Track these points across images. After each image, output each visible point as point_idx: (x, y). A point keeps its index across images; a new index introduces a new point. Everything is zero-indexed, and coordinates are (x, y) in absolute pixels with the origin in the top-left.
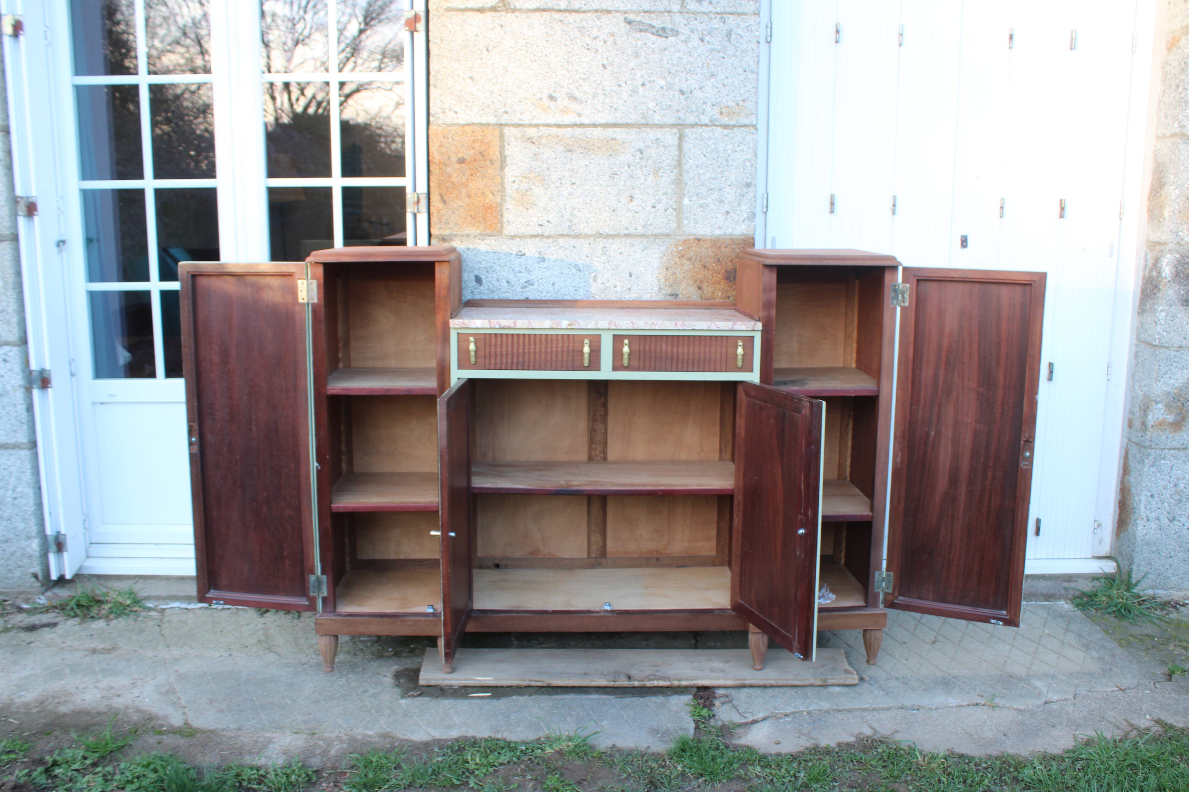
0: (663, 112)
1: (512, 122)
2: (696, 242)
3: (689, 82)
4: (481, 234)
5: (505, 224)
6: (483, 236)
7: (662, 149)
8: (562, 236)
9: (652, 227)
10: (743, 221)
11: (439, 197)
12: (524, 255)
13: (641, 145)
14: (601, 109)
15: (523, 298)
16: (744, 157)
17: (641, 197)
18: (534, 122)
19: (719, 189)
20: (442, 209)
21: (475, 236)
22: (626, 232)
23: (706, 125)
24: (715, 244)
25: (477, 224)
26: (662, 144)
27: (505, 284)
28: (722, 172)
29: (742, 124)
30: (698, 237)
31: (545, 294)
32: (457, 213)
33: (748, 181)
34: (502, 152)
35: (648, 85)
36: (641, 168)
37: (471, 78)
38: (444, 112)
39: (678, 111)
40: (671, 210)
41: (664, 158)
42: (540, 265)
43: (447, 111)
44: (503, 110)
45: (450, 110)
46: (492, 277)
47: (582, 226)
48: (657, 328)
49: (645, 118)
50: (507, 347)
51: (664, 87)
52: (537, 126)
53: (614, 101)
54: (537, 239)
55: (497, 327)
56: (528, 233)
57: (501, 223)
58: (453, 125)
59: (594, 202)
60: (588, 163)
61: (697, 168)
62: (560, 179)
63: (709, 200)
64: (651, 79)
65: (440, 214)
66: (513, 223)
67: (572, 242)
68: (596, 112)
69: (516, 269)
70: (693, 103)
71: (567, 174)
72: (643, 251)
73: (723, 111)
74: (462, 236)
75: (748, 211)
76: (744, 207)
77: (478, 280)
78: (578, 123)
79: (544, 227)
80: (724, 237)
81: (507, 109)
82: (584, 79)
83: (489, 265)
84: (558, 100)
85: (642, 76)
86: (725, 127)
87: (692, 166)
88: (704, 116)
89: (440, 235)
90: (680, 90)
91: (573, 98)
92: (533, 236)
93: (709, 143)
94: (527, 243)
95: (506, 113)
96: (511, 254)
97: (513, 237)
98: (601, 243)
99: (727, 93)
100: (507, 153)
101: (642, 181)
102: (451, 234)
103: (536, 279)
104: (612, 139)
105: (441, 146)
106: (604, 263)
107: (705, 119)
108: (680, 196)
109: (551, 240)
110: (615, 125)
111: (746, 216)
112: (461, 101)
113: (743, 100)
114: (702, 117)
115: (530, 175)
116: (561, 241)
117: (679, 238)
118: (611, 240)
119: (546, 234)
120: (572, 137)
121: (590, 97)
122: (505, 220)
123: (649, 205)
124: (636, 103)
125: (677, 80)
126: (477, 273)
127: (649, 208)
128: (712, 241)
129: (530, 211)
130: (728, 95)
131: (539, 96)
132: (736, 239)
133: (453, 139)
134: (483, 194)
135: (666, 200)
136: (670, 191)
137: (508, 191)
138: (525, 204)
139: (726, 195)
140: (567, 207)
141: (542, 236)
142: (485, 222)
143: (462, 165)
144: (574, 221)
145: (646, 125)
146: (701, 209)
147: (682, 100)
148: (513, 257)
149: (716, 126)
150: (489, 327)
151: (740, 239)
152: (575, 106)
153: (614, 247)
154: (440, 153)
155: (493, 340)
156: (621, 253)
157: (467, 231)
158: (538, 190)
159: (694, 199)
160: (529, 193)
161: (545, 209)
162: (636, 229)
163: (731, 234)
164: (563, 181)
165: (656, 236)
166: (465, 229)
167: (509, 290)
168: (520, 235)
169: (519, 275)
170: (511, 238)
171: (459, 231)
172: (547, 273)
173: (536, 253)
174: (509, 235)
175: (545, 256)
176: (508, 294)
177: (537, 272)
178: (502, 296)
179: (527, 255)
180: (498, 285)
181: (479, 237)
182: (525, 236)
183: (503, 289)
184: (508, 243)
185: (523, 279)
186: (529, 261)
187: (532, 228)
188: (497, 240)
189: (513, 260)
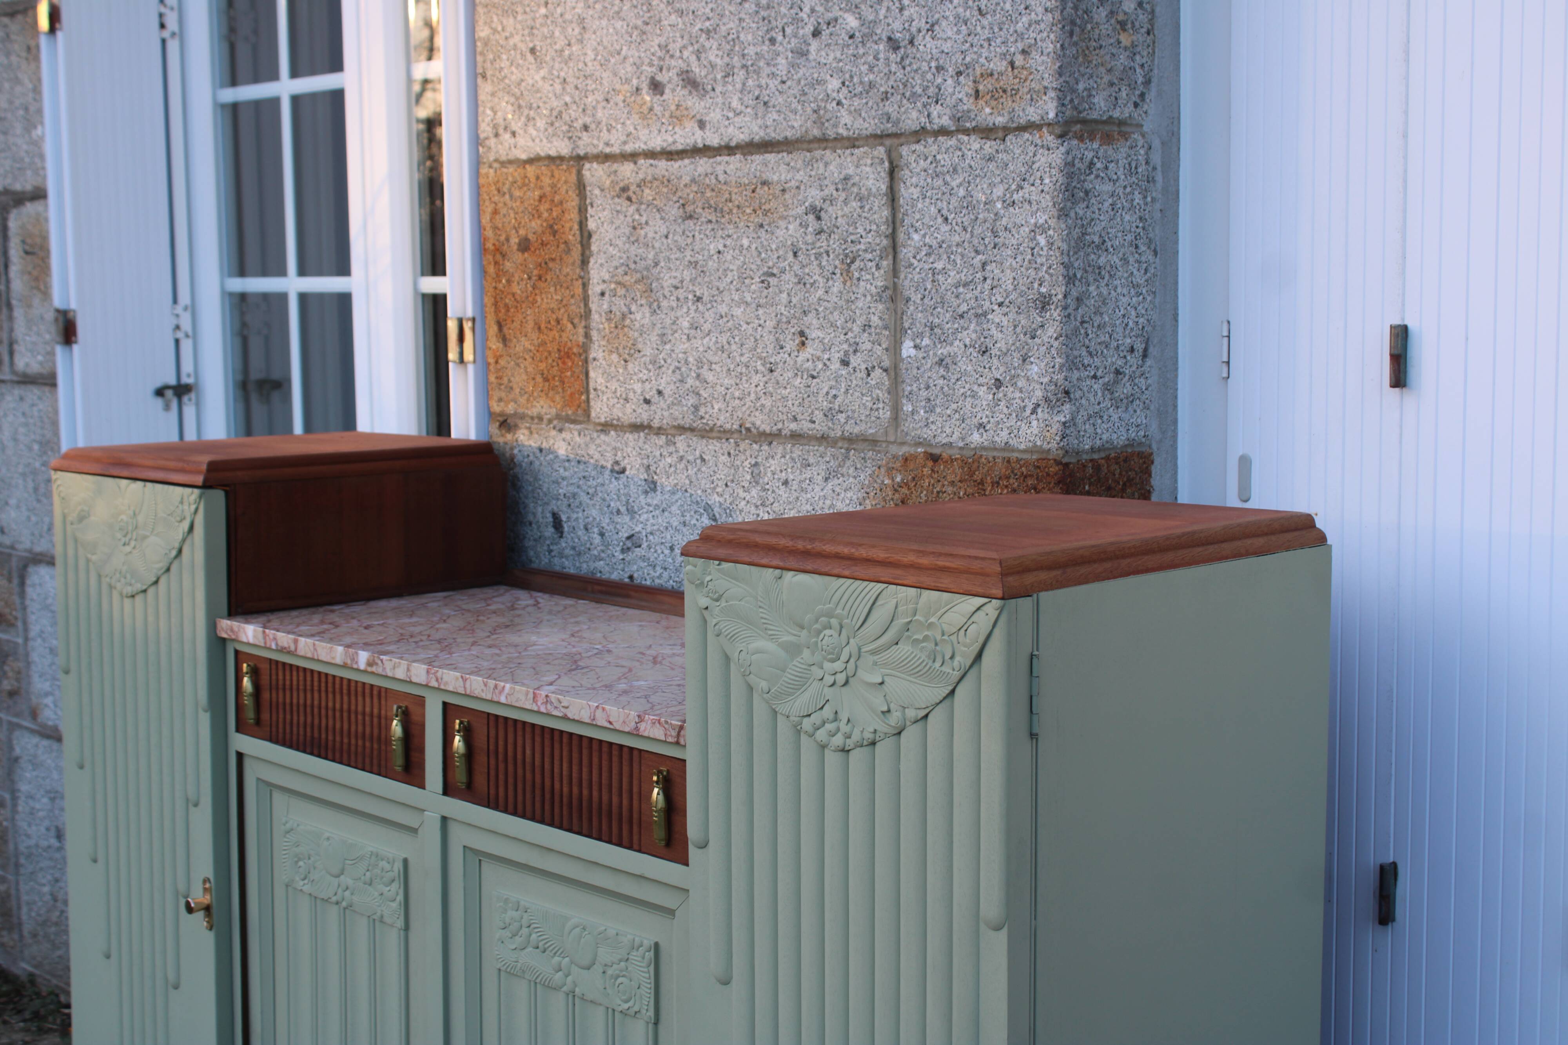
0: (856, 102)
1: (595, 151)
2: (930, 464)
3: (906, 13)
4: (558, 417)
5: (592, 395)
6: (562, 421)
7: (855, 204)
8: (682, 429)
9: (842, 417)
10: (1034, 411)
11: (495, 328)
12: (623, 471)
13: (814, 195)
14: (740, 108)
15: (625, 579)
16: (1033, 221)
17: (820, 334)
18: (629, 148)
19: (977, 316)
20: (501, 356)
22: (793, 426)
23: (943, 132)
24: (971, 474)
25: (551, 393)
26: (855, 190)
27: (597, 539)
28: (984, 265)
29: (1023, 121)
30: (936, 451)
31: (659, 570)
32: (522, 366)
33: (1043, 290)
34: (582, 224)
35: (825, 33)
36: (818, 256)
37: (533, 51)
38: (497, 135)
39: (885, 97)
40: (877, 373)
41: (860, 230)
42: (649, 499)
43: (501, 131)
44: (580, 122)
45: (506, 128)
46: (577, 519)
47: (716, 407)
48: (503, 700)
49: (819, 122)
51: (857, 34)
52: (633, 157)
53: (763, 82)
54: (642, 435)
56: (627, 420)
57: (588, 392)
58: (510, 162)
59: (734, 347)
60: (721, 248)
61: (928, 255)
62: (676, 288)
63: (956, 347)
64: (829, 16)
65: (499, 367)
66: (603, 392)
67: (701, 446)
68: (731, 115)
69: (612, 504)
70: (916, 71)
71: (687, 275)
72: (827, 479)
73: (981, 87)
74: (532, 418)
75: (1045, 380)
76: (1035, 368)
77: (557, 524)
78: (700, 145)
79: (653, 407)
80: (990, 454)
81: (588, 120)
82: (708, 32)
83: (572, 489)
84: (667, 91)
85: (813, 10)
86: (987, 132)
87: (918, 250)
88: (938, 107)
89: (499, 415)
90: (890, 39)
91: (690, 82)
92: (636, 427)
93: (954, 184)
94: (627, 444)
95: (586, 128)
96: (603, 467)
97: (606, 427)
98: (750, 451)
99: (986, 33)
100: (591, 225)
101: (820, 292)
102: (515, 414)
103: (644, 534)
104: (764, 183)
105: (495, 212)
106: (757, 507)
107: (941, 117)
108: (897, 333)
109: (664, 439)
110: (765, 146)
111: (1039, 394)
112: (520, 107)
113: (1024, 52)
114: (935, 110)
115: (627, 278)
116: (681, 442)
117: (894, 449)
118: (765, 447)
119: (656, 424)
120: (693, 181)
121: (719, 77)
122: (592, 385)
123: (836, 356)
124: (803, 83)
125: (883, 12)
126: (553, 506)
127: (835, 365)
128: (964, 462)
129: (630, 366)
130: (989, 40)
131: (635, 82)
132: (1018, 460)
133: (511, 196)
134: (558, 321)
135: (868, 346)
136: (875, 320)
137: (595, 316)
138: (621, 350)
139: (994, 331)
140: (691, 359)
141: (650, 427)
142: (563, 389)
143: (526, 255)
144: (702, 392)
145: (823, 141)
146: (942, 371)
147: (893, 67)
148: (607, 475)
149: (967, 132)
151: (1027, 463)
152: (695, 104)
153: (774, 464)
154: (495, 228)
156: (786, 483)
157: (538, 409)
158: (641, 316)
159: (926, 341)
160: (628, 322)
161: (653, 362)
162: (814, 422)
163: (1007, 447)
164: (681, 293)
165: (851, 441)
166: (535, 403)
167: (603, 555)
168: (615, 422)
169: (618, 519)
170: (602, 430)
171: (527, 408)
172: (660, 520)
173: (642, 470)
174: (597, 421)
175: (655, 477)
176: (602, 562)
177: (645, 516)
178: (592, 565)
179: (627, 473)
180: (586, 538)
181: (555, 422)
182: (623, 426)
183: (595, 552)
184: (598, 441)
185: (623, 530)
186: (632, 486)
187: (633, 407)
188: (582, 433)
189: (607, 482)
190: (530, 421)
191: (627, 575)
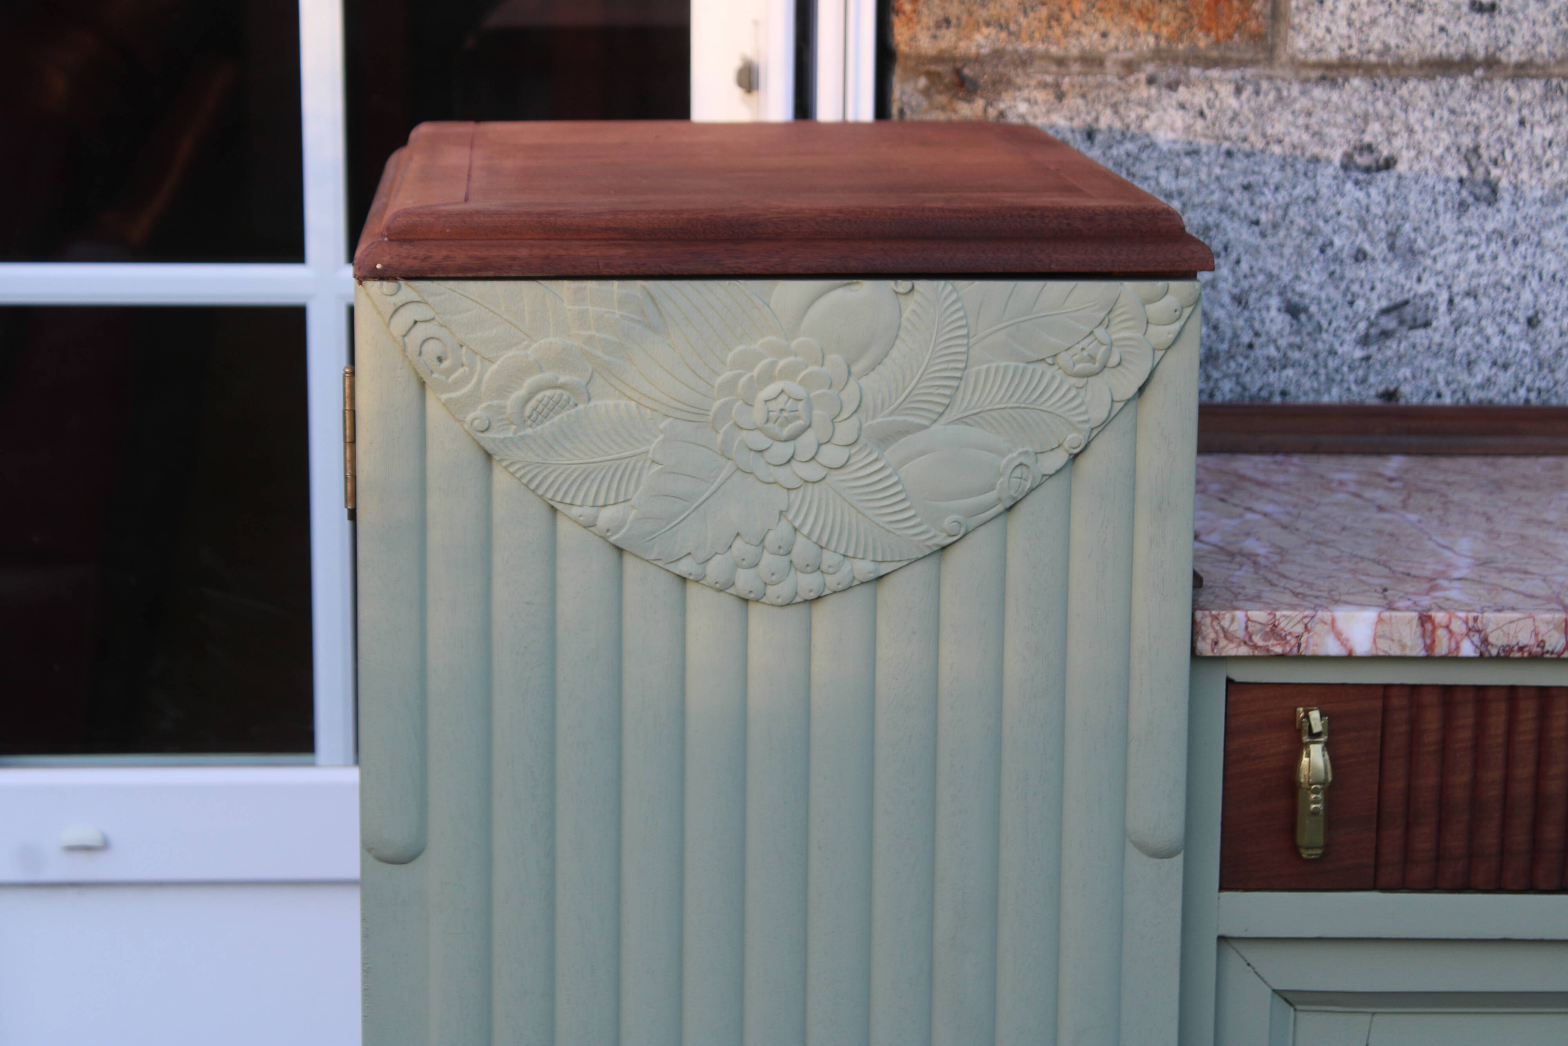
4: (1158, 55)
6: (1175, 64)
12: (1389, 164)
15: (1370, 397)
21: (1130, 67)
27: (1278, 323)
31: (1483, 370)
42: (1470, 221)
50: (1509, 762)
54: (1464, 82)
55: (1467, 649)
56: (1413, 51)
69: (1338, 242)
74: (1061, 62)
79: (1500, 20)
89: (939, 58)
94: (1406, 106)
96: (1316, 160)
97: (1333, 71)
102: (997, 54)
103: (1444, 296)
109: (1537, 87)
119: (1514, 54)
141: (1491, 63)
148: (1326, 177)
150: (1419, 651)
155: (1432, 720)
157: (1090, 39)
166: (1075, 26)
167: (1296, 355)
168: (1373, 58)
169: (1353, 271)
170: (1323, 78)
171: (1045, 39)
172: (1502, 262)
173: (1452, 159)
174: (1313, 57)
175: (1495, 172)
176: (1289, 372)
177: (1453, 259)
178: (1254, 383)
179: (1401, 167)
180: (1241, 322)
181: (1150, 68)
182: (1400, 64)
183: (1272, 351)
184: (1303, 103)
185: (1374, 296)
186: (1413, 198)
187: (1440, 21)
188: (1248, 91)
189: (1324, 191)
190: (1054, 68)
191: (1372, 392)
